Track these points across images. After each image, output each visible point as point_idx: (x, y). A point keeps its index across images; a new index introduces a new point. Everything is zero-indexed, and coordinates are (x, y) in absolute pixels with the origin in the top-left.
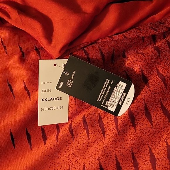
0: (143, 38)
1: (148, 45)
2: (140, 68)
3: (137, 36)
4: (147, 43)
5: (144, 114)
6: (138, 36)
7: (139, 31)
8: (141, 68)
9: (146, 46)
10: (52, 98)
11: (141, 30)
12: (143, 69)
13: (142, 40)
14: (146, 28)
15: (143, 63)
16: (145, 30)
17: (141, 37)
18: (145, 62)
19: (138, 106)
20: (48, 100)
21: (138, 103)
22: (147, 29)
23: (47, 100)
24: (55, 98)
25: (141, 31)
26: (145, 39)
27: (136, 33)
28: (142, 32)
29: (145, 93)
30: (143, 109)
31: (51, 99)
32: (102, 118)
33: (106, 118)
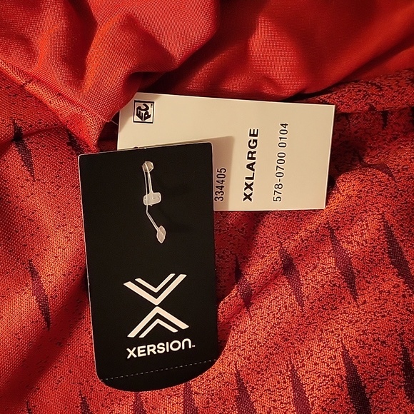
0: (385, 114)
1: (395, 139)
2: (380, 217)
3: (366, 108)
4: (394, 131)
5: (400, 387)
6: (372, 108)
7: (374, 90)
8: (383, 218)
9: (390, 141)
10: (248, 166)
11: (379, 87)
12: (392, 222)
13: (382, 122)
14: (398, 81)
15: (389, 201)
16: (392, 89)
17: (379, 112)
18: (395, 197)
19: (380, 359)
20: (252, 178)
21: (380, 347)
22: (399, 86)
23: (249, 182)
24: (250, 152)
25: (381, 90)
26: (390, 117)
27: (365, 96)
28: (383, 95)
29: (404, 311)
30: (398, 369)
31: (250, 167)
32: (249, 389)
33: (262, 390)
